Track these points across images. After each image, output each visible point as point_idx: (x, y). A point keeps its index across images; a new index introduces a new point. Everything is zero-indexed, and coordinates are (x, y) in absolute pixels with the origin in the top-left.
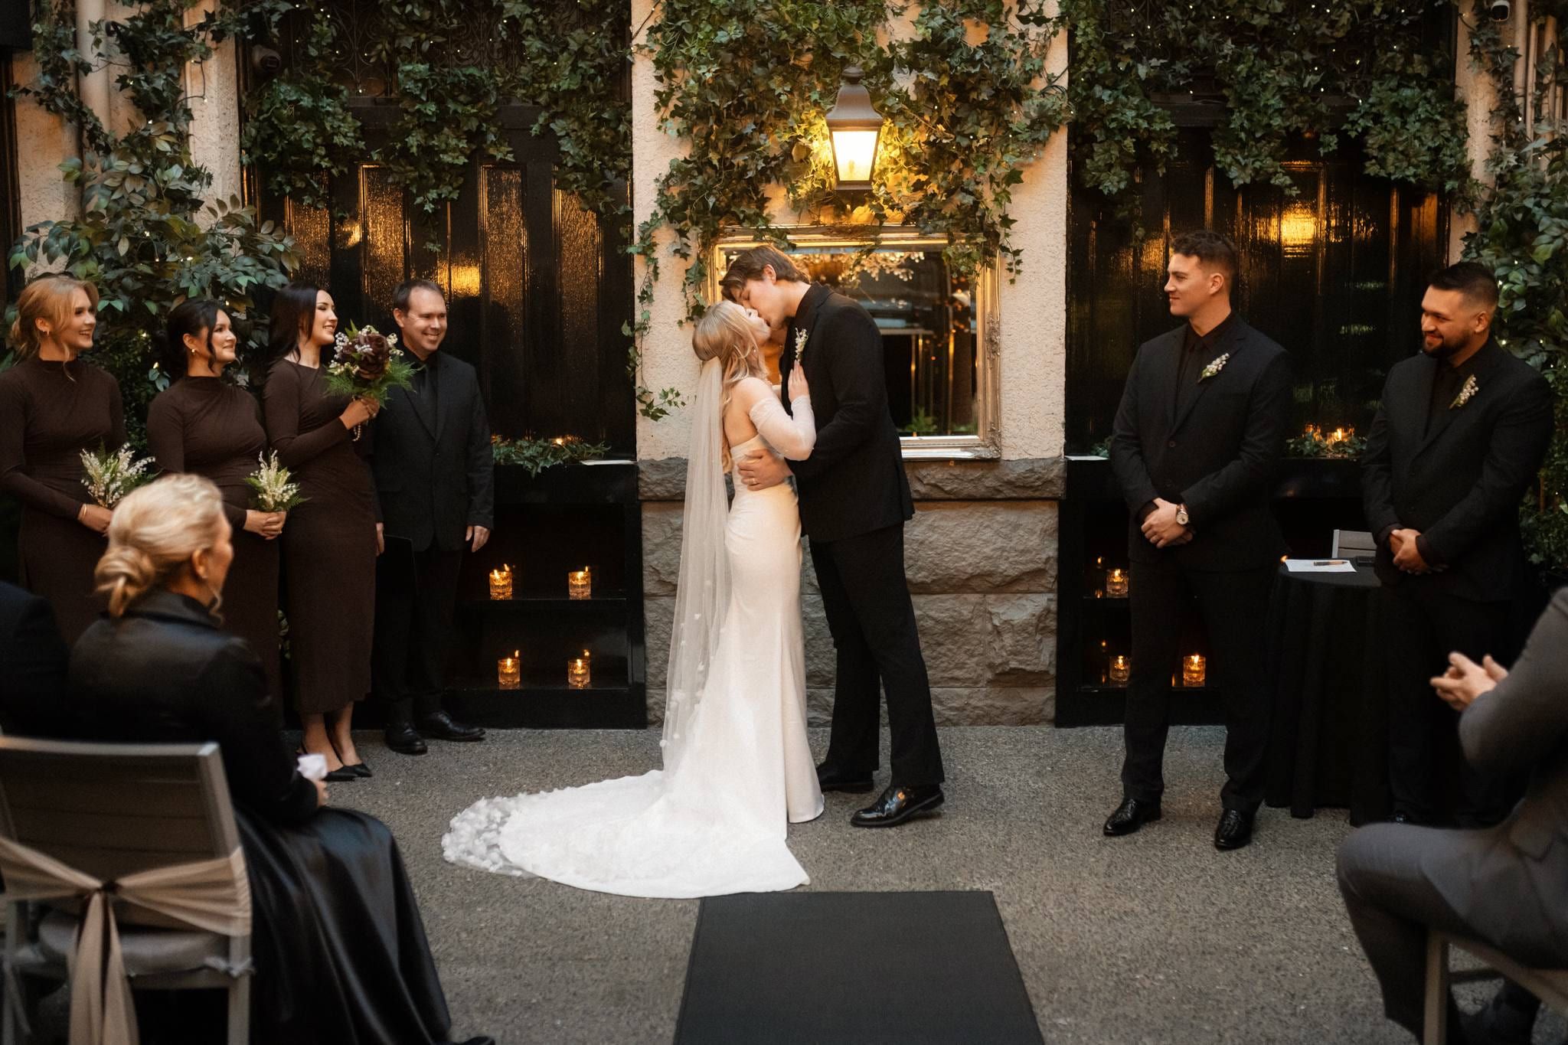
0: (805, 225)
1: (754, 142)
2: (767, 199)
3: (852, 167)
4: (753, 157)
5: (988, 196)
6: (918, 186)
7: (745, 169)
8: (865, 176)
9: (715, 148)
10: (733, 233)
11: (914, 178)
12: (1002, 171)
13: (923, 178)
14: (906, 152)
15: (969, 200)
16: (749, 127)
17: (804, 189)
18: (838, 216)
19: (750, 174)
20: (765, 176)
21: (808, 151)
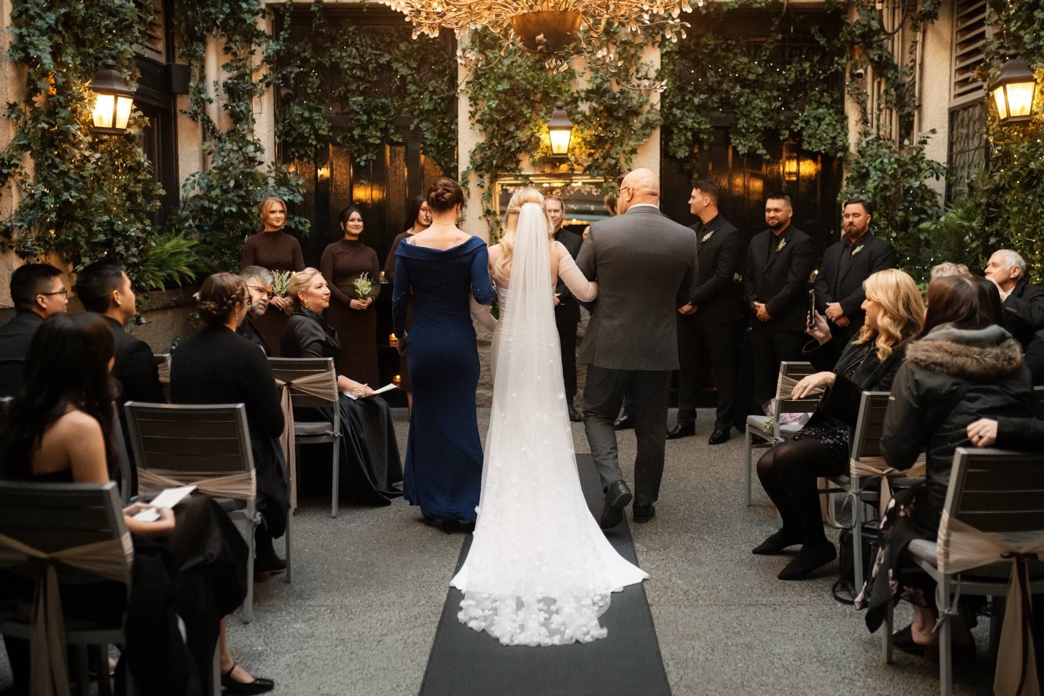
0: (538, 173)
1: (515, 135)
2: (520, 161)
3: (559, 147)
4: (514, 142)
5: (622, 161)
6: (590, 155)
7: (510, 147)
8: (565, 152)
9: (497, 138)
10: (505, 176)
11: (588, 151)
12: (628, 149)
13: (592, 151)
14: (584, 139)
15: (613, 162)
16: (512, 128)
17: (538, 155)
18: (553, 168)
19: (513, 150)
20: (519, 150)
21: (539, 139)
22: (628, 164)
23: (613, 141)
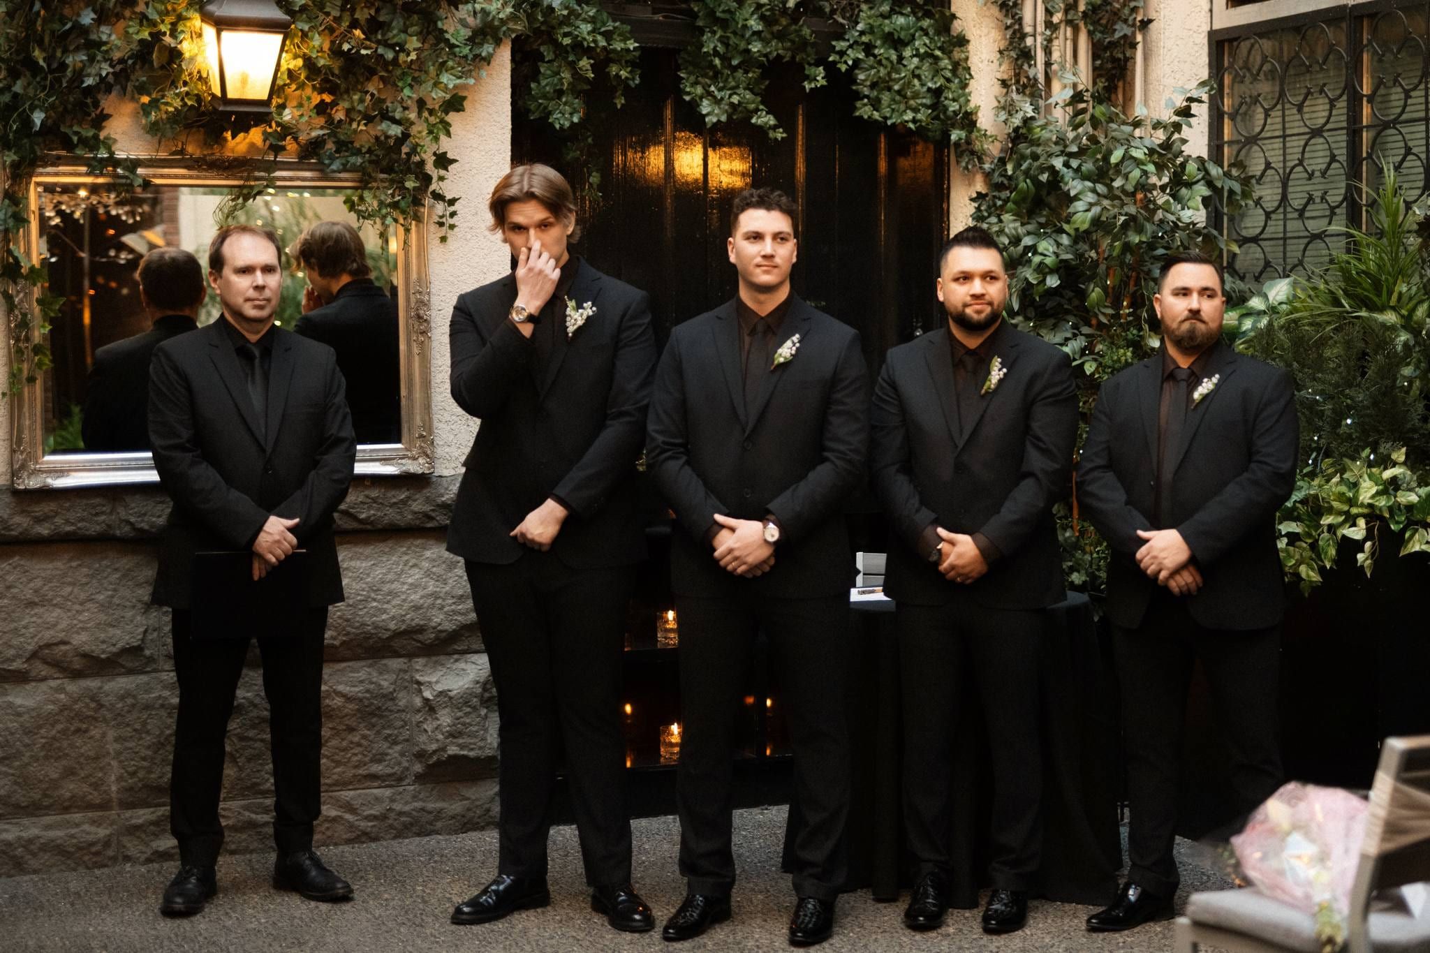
0: (163, 155)
1: (93, 37)
2: (108, 117)
3: (244, 81)
4: (92, 59)
5: (419, 129)
6: (321, 109)
7: (79, 75)
8: (264, 95)
9: (40, 43)
10: (57, 161)
11: (316, 99)
12: (438, 96)
13: (328, 98)
14: (309, 63)
15: (395, 130)
16: (87, 18)
17: (172, 103)
18: (206, 144)
19: (89, 81)
20: (105, 86)
21: (175, 55)
22: (437, 139)
23: (389, 72)
